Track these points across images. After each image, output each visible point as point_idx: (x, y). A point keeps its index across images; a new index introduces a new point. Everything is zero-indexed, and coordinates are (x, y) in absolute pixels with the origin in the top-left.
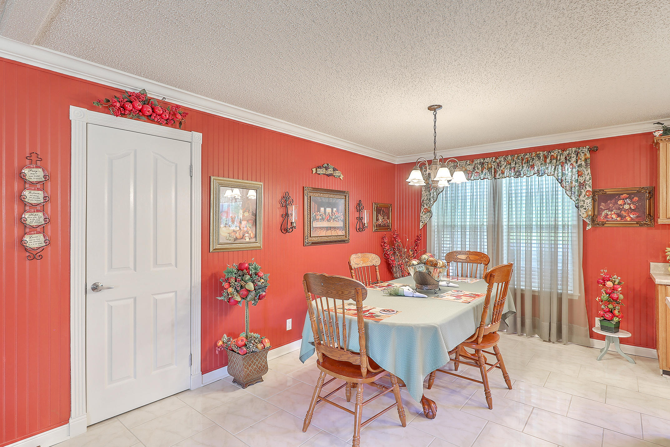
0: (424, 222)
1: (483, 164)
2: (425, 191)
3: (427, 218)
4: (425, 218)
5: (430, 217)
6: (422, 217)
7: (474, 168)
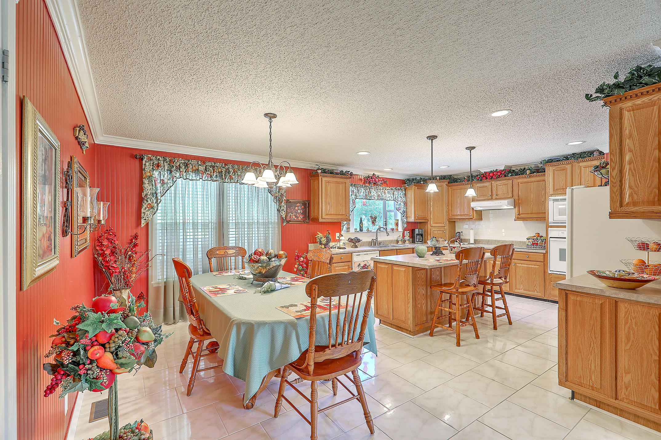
0: (147, 219)
1: (214, 167)
2: (148, 184)
3: (151, 214)
4: (148, 214)
5: (153, 214)
6: (144, 213)
7: (206, 169)
